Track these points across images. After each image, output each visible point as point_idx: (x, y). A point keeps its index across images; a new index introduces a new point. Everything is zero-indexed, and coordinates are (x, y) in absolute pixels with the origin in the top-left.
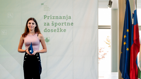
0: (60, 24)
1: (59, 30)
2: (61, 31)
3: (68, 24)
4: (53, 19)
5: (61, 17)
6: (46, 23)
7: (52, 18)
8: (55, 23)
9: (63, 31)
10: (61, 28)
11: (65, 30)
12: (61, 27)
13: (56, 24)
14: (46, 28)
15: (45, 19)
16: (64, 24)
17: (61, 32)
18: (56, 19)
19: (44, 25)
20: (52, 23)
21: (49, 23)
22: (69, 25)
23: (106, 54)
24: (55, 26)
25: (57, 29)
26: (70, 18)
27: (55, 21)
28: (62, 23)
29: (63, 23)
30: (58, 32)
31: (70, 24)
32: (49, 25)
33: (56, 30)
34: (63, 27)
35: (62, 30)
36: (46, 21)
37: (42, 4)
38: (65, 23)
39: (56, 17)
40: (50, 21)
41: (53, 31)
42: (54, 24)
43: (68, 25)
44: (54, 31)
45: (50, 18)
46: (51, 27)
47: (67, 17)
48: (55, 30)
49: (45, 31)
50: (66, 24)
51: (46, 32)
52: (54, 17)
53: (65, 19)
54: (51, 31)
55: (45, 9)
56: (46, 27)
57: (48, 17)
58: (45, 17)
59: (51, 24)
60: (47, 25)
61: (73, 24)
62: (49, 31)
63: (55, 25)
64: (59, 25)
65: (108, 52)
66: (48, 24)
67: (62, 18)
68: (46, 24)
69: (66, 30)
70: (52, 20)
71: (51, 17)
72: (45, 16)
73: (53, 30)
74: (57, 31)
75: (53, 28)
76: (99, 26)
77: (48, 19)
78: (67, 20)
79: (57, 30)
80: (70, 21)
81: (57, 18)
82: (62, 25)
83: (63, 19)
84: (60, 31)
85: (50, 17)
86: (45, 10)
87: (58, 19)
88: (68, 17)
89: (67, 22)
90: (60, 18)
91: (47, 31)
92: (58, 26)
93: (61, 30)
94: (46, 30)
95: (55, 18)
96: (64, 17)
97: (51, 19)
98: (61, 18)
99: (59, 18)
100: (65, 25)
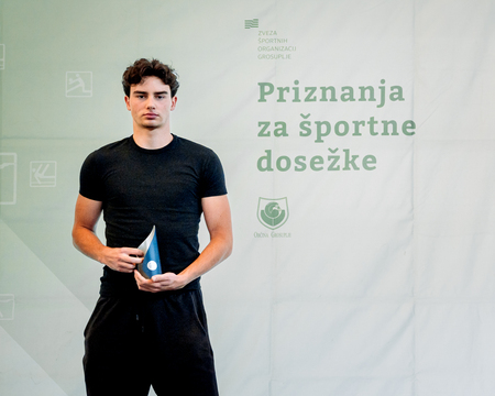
0: (342, 128)
1: (337, 158)
2: (350, 163)
3: (390, 128)
4: (307, 99)
5: (351, 89)
6: (267, 124)
7: (303, 95)
8: (319, 124)
9: (359, 162)
10: (347, 151)
11: (369, 161)
12: (349, 141)
13: (324, 129)
14: (269, 152)
15: (262, 100)
16: (364, 130)
17: (347, 168)
18: (324, 99)
19: (261, 134)
20: (302, 125)
21: (284, 125)
22: (395, 133)
24: (319, 140)
25: (325, 154)
26: (398, 94)
27: (319, 111)
28: (357, 124)
29: (363, 123)
30: (330, 168)
31: (399, 130)
32: (285, 134)
33: (322, 162)
34: (361, 145)
35: (355, 157)
36: (272, 111)
37: (252, 24)
38: (372, 122)
39: (324, 89)
40: (291, 113)
41: (304, 167)
42: (313, 127)
43: (385, 133)
44: (312, 163)
45: (289, 96)
46: (294, 145)
47: (383, 89)
48: (316, 162)
49: (264, 164)
50: (379, 128)
51: (269, 168)
52: (314, 89)
53: (372, 99)
54: (293, 164)
55: (263, 49)
56: (271, 142)
57: (281, 90)
58: (263, 93)
59: (293, 128)
60: (276, 134)
61: (413, 126)
62: (283, 164)
63: (320, 135)
64: (337, 132)
66: (282, 131)
67: (357, 94)
68: (271, 128)
69: (374, 161)
70: (305, 107)
71: (296, 90)
72: (262, 85)
73: (308, 162)
74: (327, 164)
75: (309, 148)
77: (281, 99)
78: (382, 104)
79: (325, 159)
80: (397, 112)
81: (329, 94)
82: (357, 133)
83: (363, 99)
84: (341, 163)
85: (292, 92)
86: (265, 53)
87: (333, 99)
88: (388, 92)
89: (381, 115)
90: (343, 98)
91: (274, 165)
92: (332, 140)
93: (347, 162)
94: (266, 163)
95: (318, 94)
96: (367, 93)
97: (297, 99)
98: (348, 95)
99: (338, 96)
100: (373, 134)
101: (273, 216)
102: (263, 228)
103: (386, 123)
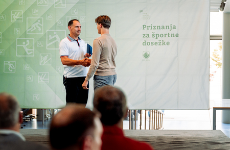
0: (162, 36)
2: (164, 43)
3: (173, 35)
5: (164, 26)
6: (145, 34)
7: (153, 28)
9: (166, 43)
10: (163, 41)
11: (168, 43)
12: (163, 39)
13: (158, 36)
14: (145, 41)
15: (144, 29)
16: (167, 36)
17: (163, 45)
19: (143, 37)
20: (153, 35)
23: (213, 75)
24: (156, 38)
25: (158, 42)
26: (175, 28)
27: (156, 32)
28: (165, 34)
29: (167, 34)
31: (175, 36)
34: (166, 40)
36: (146, 31)
37: (141, 11)
38: (169, 34)
39: (158, 26)
40: (150, 32)
41: (153, 44)
42: (155, 35)
43: (172, 37)
45: (150, 28)
46: (151, 40)
48: (156, 43)
50: (170, 35)
54: (151, 44)
55: (144, 17)
56: (145, 39)
57: (148, 26)
58: (144, 27)
59: (151, 35)
61: (178, 35)
62: (148, 44)
65: (215, 72)
66: (148, 36)
67: (165, 28)
68: (146, 36)
70: (153, 31)
72: (144, 26)
74: (158, 44)
75: (154, 40)
76: (211, 36)
77: (148, 29)
78: (171, 30)
80: (174, 32)
81: (159, 28)
82: (165, 37)
84: (162, 43)
88: (172, 27)
89: (171, 32)
92: (159, 38)
94: (145, 44)
95: (156, 27)
96: (167, 27)
97: (151, 29)
98: (163, 28)
99: (161, 28)
100: (169, 37)
101: (146, 56)
102: (144, 58)
103: (172, 34)
